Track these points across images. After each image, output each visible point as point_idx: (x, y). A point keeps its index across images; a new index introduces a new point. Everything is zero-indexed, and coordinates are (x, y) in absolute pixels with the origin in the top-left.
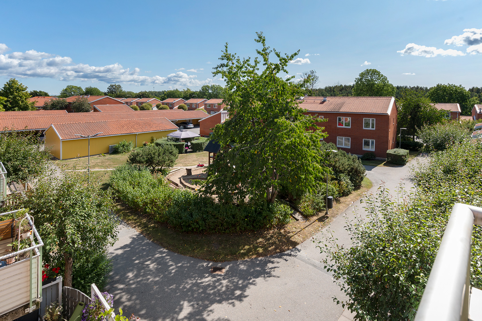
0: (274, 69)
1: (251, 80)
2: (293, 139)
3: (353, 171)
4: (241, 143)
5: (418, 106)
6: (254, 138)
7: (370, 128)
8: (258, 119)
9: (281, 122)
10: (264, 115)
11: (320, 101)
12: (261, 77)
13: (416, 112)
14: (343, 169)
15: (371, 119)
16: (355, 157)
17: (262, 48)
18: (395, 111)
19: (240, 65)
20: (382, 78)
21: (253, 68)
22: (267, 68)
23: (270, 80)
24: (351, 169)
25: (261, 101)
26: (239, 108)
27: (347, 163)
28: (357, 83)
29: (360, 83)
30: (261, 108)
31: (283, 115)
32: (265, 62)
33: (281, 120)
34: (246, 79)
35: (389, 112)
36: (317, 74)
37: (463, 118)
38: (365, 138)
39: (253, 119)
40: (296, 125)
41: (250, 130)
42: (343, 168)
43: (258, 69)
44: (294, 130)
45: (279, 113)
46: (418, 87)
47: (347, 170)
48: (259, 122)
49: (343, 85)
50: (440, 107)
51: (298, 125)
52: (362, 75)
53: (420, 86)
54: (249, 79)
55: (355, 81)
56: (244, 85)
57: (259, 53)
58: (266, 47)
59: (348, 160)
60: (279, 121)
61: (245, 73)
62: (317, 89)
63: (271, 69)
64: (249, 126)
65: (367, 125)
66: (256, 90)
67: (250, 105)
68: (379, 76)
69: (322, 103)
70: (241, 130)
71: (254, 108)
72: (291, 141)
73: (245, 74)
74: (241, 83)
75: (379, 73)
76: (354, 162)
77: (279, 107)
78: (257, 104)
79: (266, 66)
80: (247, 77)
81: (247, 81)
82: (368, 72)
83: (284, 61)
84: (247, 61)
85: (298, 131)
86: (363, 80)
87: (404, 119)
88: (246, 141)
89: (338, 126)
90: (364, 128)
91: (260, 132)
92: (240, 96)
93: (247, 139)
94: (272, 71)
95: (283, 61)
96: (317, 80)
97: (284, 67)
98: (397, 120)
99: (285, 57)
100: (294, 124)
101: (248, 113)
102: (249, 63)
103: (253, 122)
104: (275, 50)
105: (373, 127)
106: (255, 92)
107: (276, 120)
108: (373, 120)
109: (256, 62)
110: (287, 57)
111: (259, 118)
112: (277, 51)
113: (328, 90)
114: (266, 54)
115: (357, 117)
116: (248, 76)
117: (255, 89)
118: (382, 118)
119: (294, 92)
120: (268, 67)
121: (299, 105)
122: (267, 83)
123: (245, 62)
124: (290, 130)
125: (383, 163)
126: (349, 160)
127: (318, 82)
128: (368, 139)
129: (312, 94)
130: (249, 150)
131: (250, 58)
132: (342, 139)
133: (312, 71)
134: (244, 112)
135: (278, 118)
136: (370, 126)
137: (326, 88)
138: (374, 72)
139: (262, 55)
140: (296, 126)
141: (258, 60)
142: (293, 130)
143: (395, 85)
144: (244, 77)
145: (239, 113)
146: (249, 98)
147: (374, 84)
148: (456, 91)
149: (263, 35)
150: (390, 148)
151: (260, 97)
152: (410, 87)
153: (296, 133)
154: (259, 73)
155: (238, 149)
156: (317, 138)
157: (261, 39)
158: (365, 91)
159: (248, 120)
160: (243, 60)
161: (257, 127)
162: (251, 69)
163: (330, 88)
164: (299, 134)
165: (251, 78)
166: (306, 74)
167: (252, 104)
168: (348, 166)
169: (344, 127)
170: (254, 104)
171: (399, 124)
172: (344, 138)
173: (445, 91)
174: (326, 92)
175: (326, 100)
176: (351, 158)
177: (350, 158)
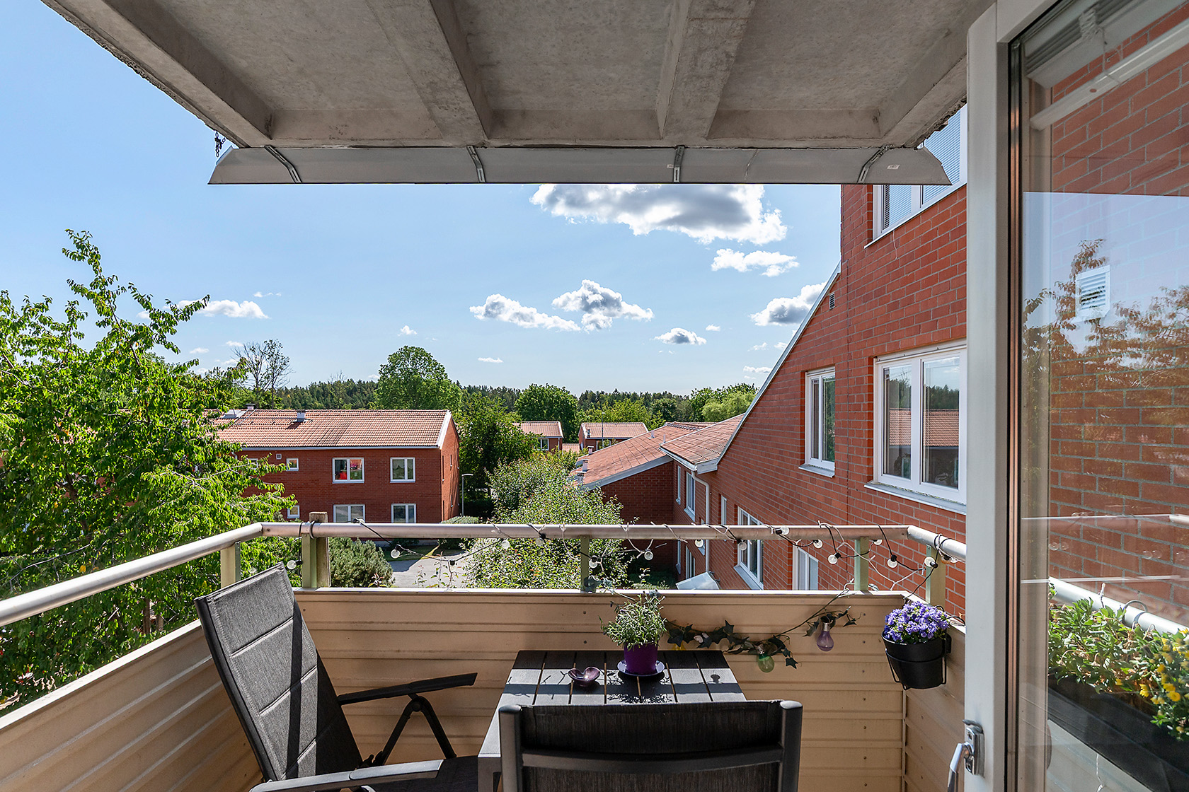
0: (135, 339)
1: (57, 365)
2: (196, 519)
3: (366, 576)
4: (29, 551)
5: (494, 429)
6: (74, 532)
7: (406, 480)
8: (87, 478)
9: (161, 481)
10: (105, 465)
11: (288, 422)
12: (93, 356)
13: (491, 441)
14: (343, 576)
15: (406, 459)
16: (369, 547)
17: (92, 277)
18: (454, 439)
19: (14, 317)
20: (434, 368)
21: (61, 329)
22: (111, 335)
23: (123, 369)
24: (360, 574)
25: (93, 425)
26: (12, 447)
27: (351, 563)
28: (384, 377)
29: (389, 376)
30: (97, 445)
31: (168, 459)
32: (104, 318)
33: (161, 475)
34: (36, 360)
35: (440, 443)
36: (284, 352)
37: (567, 448)
38: (395, 503)
39: (68, 478)
40: (206, 483)
41: (61, 509)
42: (341, 574)
43: (81, 336)
44: (199, 496)
45: (156, 456)
46: (504, 390)
47: (351, 577)
48: (89, 484)
49: (356, 381)
50: (528, 428)
51: (212, 484)
52: (395, 359)
53: (508, 387)
54: (49, 363)
55: (380, 372)
56: (31, 378)
57: (78, 289)
58: (106, 275)
59: (355, 556)
60: (154, 476)
61: (30, 342)
62: (289, 389)
63: (124, 339)
64: (54, 500)
65: (399, 472)
66: (75, 395)
67: (55, 437)
68: (430, 363)
69: (294, 425)
70: (26, 513)
71: (69, 447)
72: (188, 525)
73: (34, 347)
74: (17, 373)
75: (429, 356)
76: (367, 556)
77: (155, 440)
78: (84, 435)
79: (109, 329)
80: (39, 355)
81: (40, 368)
82: (407, 351)
83: (166, 322)
84: (40, 307)
85: (210, 499)
86: (397, 371)
87: (471, 455)
88: (46, 543)
89: (335, 481)
90: (392, 481)
91: (95, 513)
92: (16, 411)
93: (48, 538)
94: (130, 344)
95: (162, 320)
96: (284, 367)
97: (168, 335)
98: (459, 458)
99: (166, 309)
100: (199, 482)
101: (49, 461)
102: (46, 314)
103: (69, 486)
104: (135, 290)
105: (410, 477)
106: (69, 402)
107: (144, 476)
108: (410, 462)
109: (73, 315)
110: (173, 309)
111: (92, 474)
112: (141, 292)
113: (318, 391)
114: (109, 296)
115: (377, 457)
116: (44, 353)
117: (72, 392)
118: (428, 457)
119: (199, 402)
120: (114, 333)
121: (220, 433)
122: (113, 375)
123: (28, 311)
124: (189, 498)
125: (432, 552)
126: (356, 553)
127: (287, 371)
128: (402, 503)
129: (271, 403)
130: (58, 568)
131: (48, 300)
132: (346, 509)
133: (271, 341)
134: (35, 458)
135: (151, 469)
136: (404, 476)
137: (313, 387)
138: (420, 354)
139: (90, 296)
140: (207, 486)
141: (78, 308)
142: (195, 497)
143: (464, 384)
144: (29, 353)
145: (14, 462)
146: (51, 419)
147: (418, 381)
148: (558, 398)
149: (93, 242)
150: (446, 517)
151: (91, 415)
152: (491, 388)
153: (204, 502)
154: (87, 346)
155: (14, 570)
156: (266, 512)
157: (84, 251)
158: (401, 397)
159: (51, 482)
160: (25, 304)
161: (85, 498)
162: (56, 334)
163: (323, 386)
164: (213, 506)
165: (56, 358)
166: (253, 350)
167: (62, 434)
168: (355, 568)
169: (349, 480)
170: (70, 434)
171: (463, 467)
172: (349, 507)
173: (541, 397)
174: (313, 397)
175: (303, 419)
176: (361, 548)
177: (358, 551)
